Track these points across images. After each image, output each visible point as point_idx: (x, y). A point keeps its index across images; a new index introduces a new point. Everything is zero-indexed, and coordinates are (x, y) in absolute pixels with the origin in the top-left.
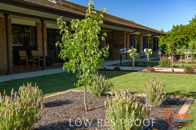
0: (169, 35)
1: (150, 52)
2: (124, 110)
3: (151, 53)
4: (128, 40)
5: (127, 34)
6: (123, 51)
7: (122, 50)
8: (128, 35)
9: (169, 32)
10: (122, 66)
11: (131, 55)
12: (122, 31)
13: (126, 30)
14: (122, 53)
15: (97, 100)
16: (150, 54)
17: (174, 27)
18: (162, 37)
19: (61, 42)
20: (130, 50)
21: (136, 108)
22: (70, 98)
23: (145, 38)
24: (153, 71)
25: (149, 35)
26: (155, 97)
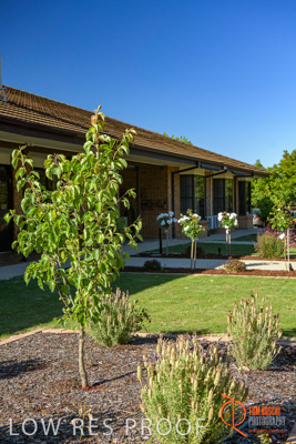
0: (276, 176)
1: (233, 221)
2: (187, 389)
3: (236, 223)
4: (177, 189)
5: (173, 174)
6: (166, 219)
7: (162, 215)
8: (177, 177)
9: (275, 166)
10: (164, 256)
11: (186, 229)
12: (162, 167)
13: (171, 164)
14: (163, 223)
15: (110, 355)
16: (233, 226)
17: (286, 155)
18: (260, 180)
19: (19, 211)
20: (185, 218)
21: (216, 382)
22: (37, 353)
23: (219, 185)
24: (242, 270)
25: (229, 176)
26: (256, 345)
